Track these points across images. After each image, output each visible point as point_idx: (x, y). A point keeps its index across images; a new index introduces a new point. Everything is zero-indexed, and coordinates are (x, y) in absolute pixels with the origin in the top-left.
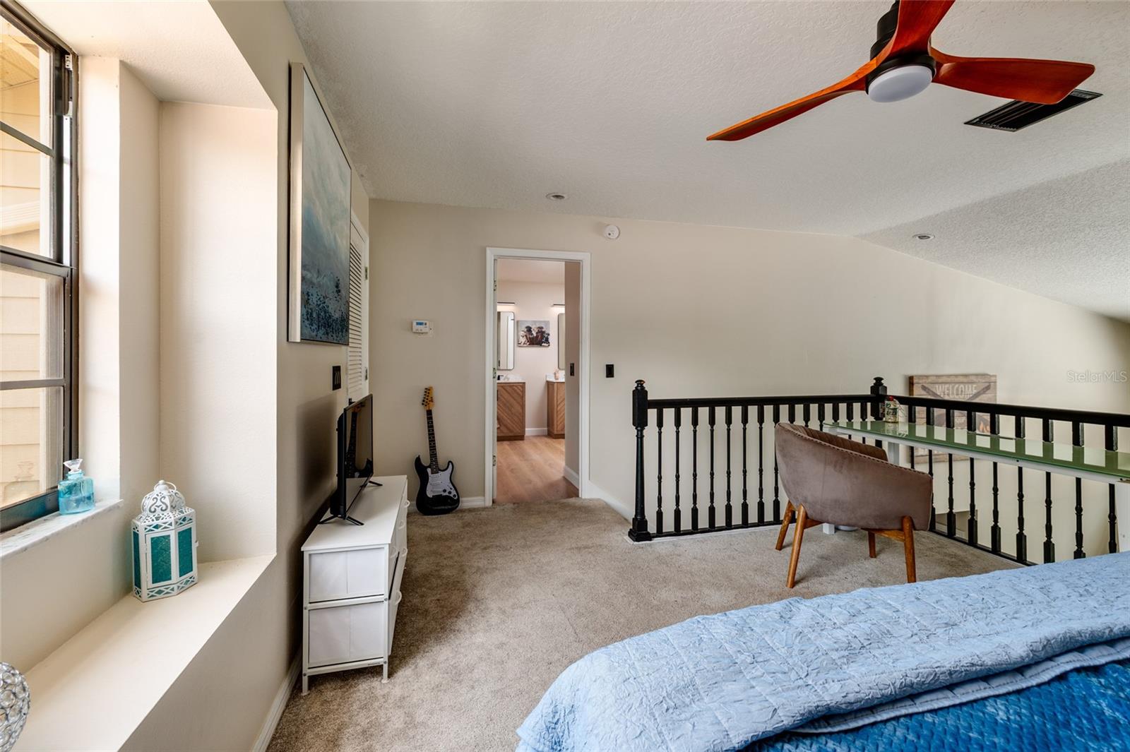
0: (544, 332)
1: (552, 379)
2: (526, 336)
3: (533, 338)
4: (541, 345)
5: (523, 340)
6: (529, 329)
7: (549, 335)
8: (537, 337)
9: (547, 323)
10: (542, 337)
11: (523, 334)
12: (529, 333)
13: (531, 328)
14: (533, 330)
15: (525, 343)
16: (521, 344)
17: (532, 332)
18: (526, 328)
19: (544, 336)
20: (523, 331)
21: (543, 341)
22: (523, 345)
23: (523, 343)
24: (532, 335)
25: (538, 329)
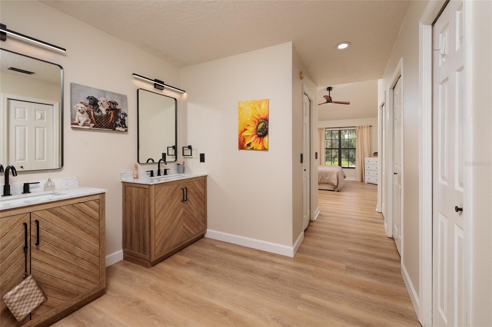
0: (118, 111)
1: (130, 180)
2: (89, 112)
3: (101, 117)
4: (114, 130)
5: (82, 118)
6: (94, 102)
7: (126, 115)
8: (108, 116)
9: (124, 98)
10: (116, 117)
11: (82, 108)
12: (93, 108)
13: (98, 101)
14: (100, 104)
15: (87, 122)
16: (79, 124)
17: (100, 108)
18: (88, 98)
19: (119, 115)
20: (81, 103)
21: (117, 123)
22: (83, 126)
23: (82, 122)
24: (98, 112)
25: (109, 104)
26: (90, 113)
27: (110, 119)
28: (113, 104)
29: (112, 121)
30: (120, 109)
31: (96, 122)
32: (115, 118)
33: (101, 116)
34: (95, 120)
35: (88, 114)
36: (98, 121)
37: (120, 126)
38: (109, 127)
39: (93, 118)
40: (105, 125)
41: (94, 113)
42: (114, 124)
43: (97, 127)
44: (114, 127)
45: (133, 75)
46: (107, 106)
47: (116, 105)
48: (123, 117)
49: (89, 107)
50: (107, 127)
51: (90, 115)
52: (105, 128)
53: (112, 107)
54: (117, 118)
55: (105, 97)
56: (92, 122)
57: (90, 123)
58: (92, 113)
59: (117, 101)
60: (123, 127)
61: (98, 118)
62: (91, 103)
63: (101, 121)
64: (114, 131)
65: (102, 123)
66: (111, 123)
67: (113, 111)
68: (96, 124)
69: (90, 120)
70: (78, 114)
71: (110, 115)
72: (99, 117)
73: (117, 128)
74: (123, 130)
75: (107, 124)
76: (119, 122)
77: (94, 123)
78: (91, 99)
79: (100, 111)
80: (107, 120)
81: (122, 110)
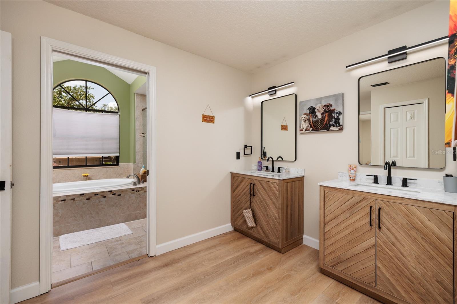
0: (333, 111)
4: (328, 130)
5: (305, 125)
7: (340, 113)
9: (339, 97)
11: (305, 117)
12: (312, 115)
13: (315, 109)
14: (317, 110)
15: (307, 128)
16: (303, 130)
17: (317, 114)
18: (308, 109)
19: (333, 116)
20: (304, 114)
21: (331, 123)
22: (305, 131)
23: (305, 128)
24: (315, 118)
25: (324, 108)
26: (310, 120)
27: (324, 121)
28: (328, 106)
29: (326, 123)
30: (335, 109)
31: (314, 126)
32: (329, 119)
33: (317, 120)
34: (313, 125)
35: (309, 121)
36: (315, 125)
37: (334, 126)
38: (324, 128)
39: (311, 123)
40: (321, 128)
41: (312, 119)
42: (328, 125)
43: (314, 130)
44: (328, 127)
45: (346, 68)
46: (323, 110)
47: (330, 106)
48: (337, 116)
49: (309, 116)
50: (322, 129)
51: (309, 122)
52: (320, 130)
53: (327, 110)
54: (331, 119)
55: (321, 103)
56: (311, 127)
57: (310, 128)
58: (311, 119)
59: (331, 103)
60: (337, 126)
61: (315, 123)
62: (310, 112)
63: (317, 124)
64: (328, 132)
65: (318, 126)
66: (325, 125)
67: (327, 113)
68: (314, 128)
69: (310, 125)
70: (303, 123)
71: (325, 117)
72: (316, 121)
73: (331, 129)
74: (337, 129)
75: (322, 126)
76: (333, 122)
77: (312, 128)
78: (311, 109)
79: (317, 117)
80: (322, 123)
81: (336, 109)
